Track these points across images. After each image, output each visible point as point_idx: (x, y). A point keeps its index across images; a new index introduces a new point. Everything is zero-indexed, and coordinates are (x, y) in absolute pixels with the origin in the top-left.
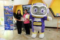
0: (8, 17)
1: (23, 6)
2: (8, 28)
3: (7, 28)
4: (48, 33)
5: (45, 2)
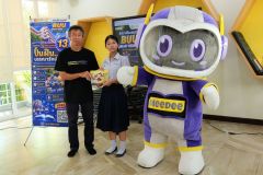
0: (48, 71)
4: (226, 145)
5: (213, 8)
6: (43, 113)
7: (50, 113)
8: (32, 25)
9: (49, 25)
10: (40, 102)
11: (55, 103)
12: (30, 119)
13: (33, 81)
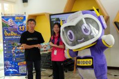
0: (13, 44)
1: (52, 17)
2: (14, 70)
3: (10, 71)
6: (10, 68)
7: (15, 68)
8: (3, 17)
9: (13, 18)
10: (9, 62)
12: (3, 72)
13: (4, 50)
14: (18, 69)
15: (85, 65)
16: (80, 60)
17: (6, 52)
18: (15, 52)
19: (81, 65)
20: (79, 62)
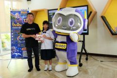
2: (18, 54)
3: (15, 55)
6: (16, 52)
7: (19, 52)
8: (11, 12)
9: (19, 12)
10: (15, 48)
11: (21, 48)
12: (10, 55)
13: (12, 38)
14: (22, 53)
15: (61, 48)
16: (58, 44)
17: (13, 39)
18: (20, 40)
19: (58, 47)
20: (57, 46)
